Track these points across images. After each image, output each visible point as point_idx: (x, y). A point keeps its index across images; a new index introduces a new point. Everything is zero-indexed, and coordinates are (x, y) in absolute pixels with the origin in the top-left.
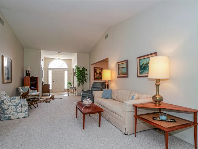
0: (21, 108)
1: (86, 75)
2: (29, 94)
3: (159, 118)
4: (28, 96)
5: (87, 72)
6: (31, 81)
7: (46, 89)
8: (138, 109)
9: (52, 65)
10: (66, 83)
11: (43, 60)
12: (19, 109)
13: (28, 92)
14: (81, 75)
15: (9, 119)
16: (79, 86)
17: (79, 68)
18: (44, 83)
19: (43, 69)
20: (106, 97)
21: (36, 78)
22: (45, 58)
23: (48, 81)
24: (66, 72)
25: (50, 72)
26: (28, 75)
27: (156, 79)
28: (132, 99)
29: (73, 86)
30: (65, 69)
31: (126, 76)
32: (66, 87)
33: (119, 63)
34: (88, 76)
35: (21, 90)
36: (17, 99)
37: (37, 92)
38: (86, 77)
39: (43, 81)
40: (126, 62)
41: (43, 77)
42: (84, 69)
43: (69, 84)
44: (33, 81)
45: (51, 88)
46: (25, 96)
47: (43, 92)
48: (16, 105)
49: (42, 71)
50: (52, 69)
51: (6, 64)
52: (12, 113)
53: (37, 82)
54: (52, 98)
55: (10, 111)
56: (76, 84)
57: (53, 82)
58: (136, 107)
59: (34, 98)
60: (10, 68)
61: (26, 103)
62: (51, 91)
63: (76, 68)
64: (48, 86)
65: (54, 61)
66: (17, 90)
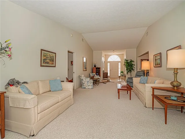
0: (89, 83)
1: (134, 66)
2: (95, 77)
3: (170, 98)
4: (94, 78)
5: (135, 63)
6: (96, 70)
7: (106, 75)
8: (155, 90)
9: (110, 59)
10: (120, 72)
11: (104, 56)
12: (89, 84)
13: (94, 76)
14: (129, 65)
15: (85, 88)
16: (127, 74)
17: (127, 61)
18: (104, 71)
19: (104, 62)
20: (142, 82)
21: (99, 68)
22: (105, 55)
23: (107, 70)
24: (120, 64)
25: (109, 64)
26: (95, 66)
27: (174, 68)
28: (154, 83)
29: (124, 74)
30: (118, 62)
31: (159, 66)
32: (119, 75)
33: (156, 56)
34: (135, 66)
35: (91, 75)
36: (88, 79)
37: (100, 76)
38: (133, 67)
39: (104, 70)
40: (159, 54)
41: (104, 67)
42: (131, 61)
43: (121, 72)
44: (98, 70)
45: (109, 75)
46: (92, 78)
47: (104, 78)
48: (88, 82)
49: (103, 63)
50: (110, 62)
51: (85, 60)
52: (86, 85)
53: (100, 70)
54: (108, 81)
55: (85, 84)
56: (125, 72)
57: (110, 71)
58: (153, 89)
59: (96, 80)
60: (86, 63)
61: (92, 82)
62: (109, 77)
63: (125, 60)
64: (107, 73)
65: (111, 57)
66: (90, 74)
